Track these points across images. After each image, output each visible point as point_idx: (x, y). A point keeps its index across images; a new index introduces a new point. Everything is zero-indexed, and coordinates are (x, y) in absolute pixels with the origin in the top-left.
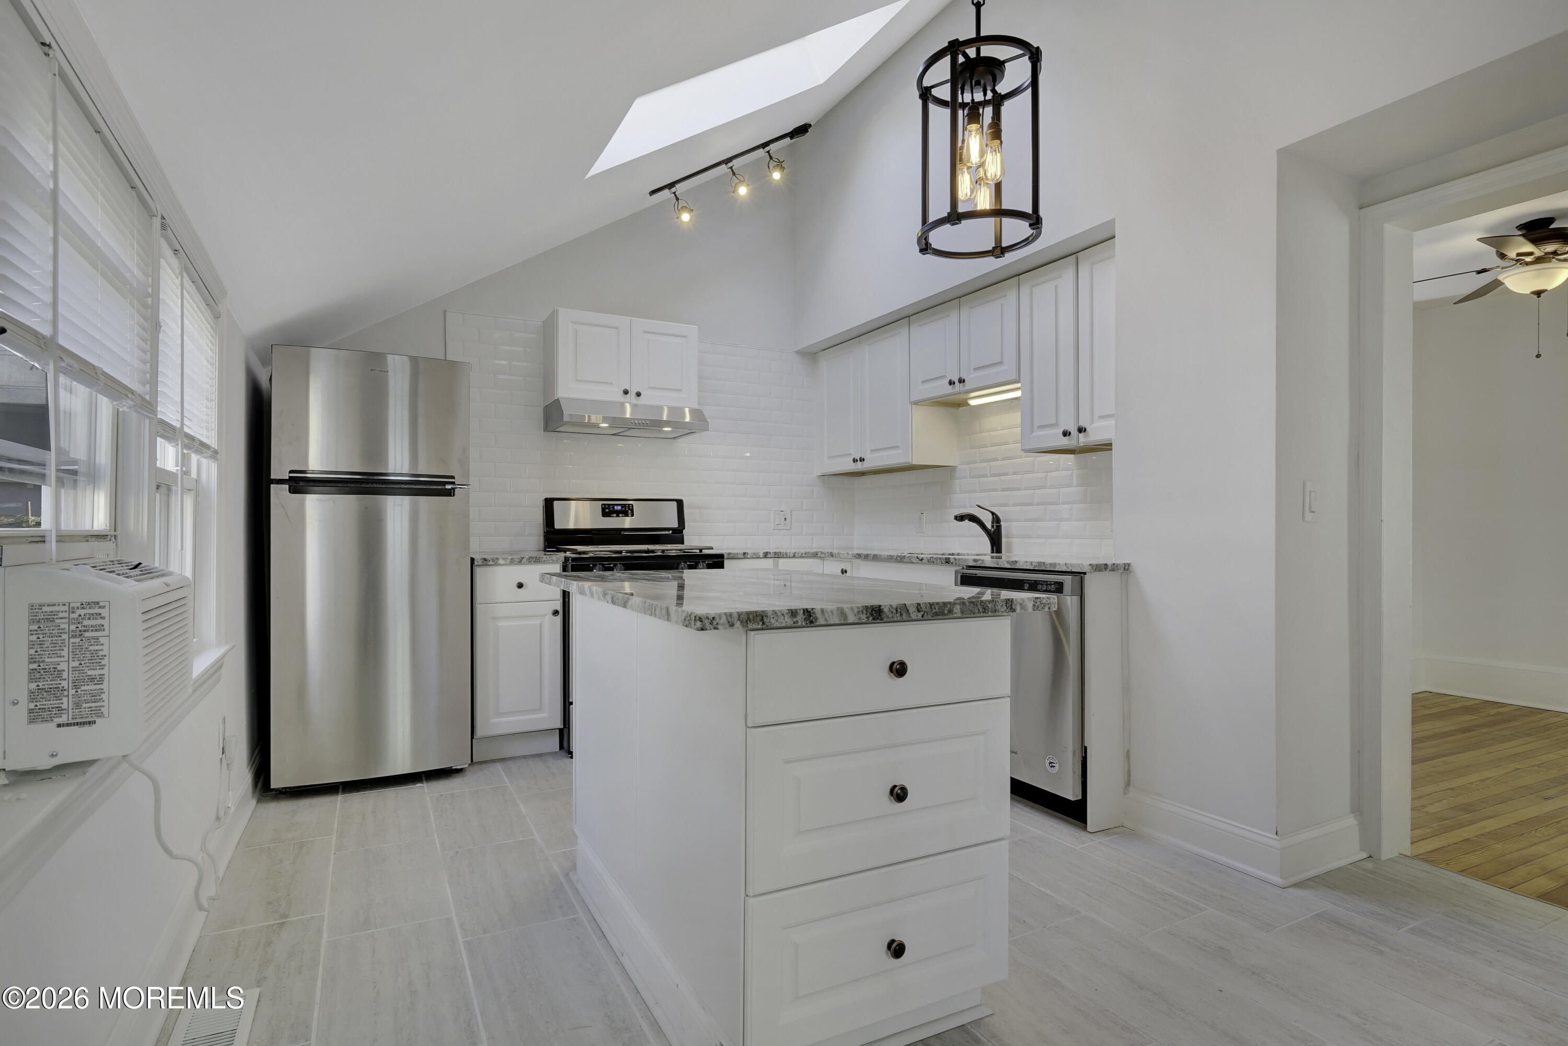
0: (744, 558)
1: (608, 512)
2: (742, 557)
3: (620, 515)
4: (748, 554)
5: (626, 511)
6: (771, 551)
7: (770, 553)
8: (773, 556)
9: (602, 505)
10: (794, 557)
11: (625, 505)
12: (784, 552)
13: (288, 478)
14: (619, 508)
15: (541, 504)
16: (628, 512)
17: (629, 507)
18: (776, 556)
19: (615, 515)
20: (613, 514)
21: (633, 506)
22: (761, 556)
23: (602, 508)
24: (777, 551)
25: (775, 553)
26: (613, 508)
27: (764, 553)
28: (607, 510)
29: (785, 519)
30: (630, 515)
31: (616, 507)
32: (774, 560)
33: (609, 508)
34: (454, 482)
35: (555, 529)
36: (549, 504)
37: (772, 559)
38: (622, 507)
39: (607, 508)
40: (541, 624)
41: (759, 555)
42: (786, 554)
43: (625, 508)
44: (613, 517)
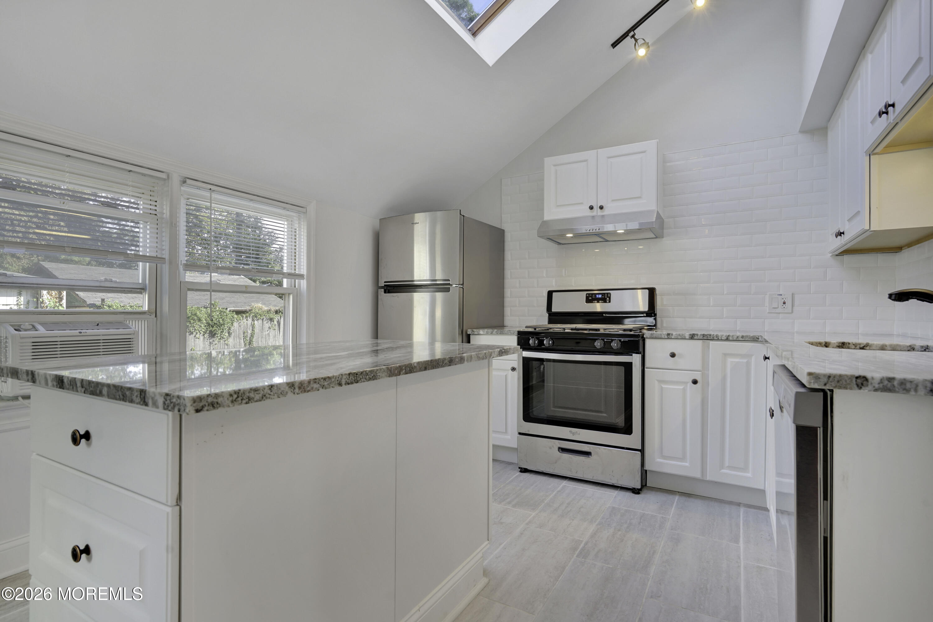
0: (668, 338)
1: (590, 299)
2: (666, 337)
3: (600, 301)
4: (672, 335)
5: (605, 298)
6: (699, 334)
7: (697, 335)
8: (701, 337)
9: (587, 294)
10: (727, 339)
11: (604, 294)
12: (715, 334)
13: (383, 285)
14: (600, 296)
15: (545, 295)
16: (606, 299)
17: (608, 295)
18: (705, 338)
19: (596, 302)
20: (594, 301)
21: (610, 295)
22: (687, 337)
23: (586, 297)
24: (706, 333)
25: (704, 335)
26: (595, 296)
27: (690, 335)
28: (590, 298)
29: (784, 303)
30: (608, 302)
31: (597, 296)
32: (703, 341)
33: (592, 297)
34: (450, 283)
35: (552, 312)
36: (550, 294)
37: (701, 341)
38: (602, 296)
39: (590, 297)
40: (506, 376)
41: (685, 337)
42: (717, 336)
43: (605, 297)
44: (594, 303)
